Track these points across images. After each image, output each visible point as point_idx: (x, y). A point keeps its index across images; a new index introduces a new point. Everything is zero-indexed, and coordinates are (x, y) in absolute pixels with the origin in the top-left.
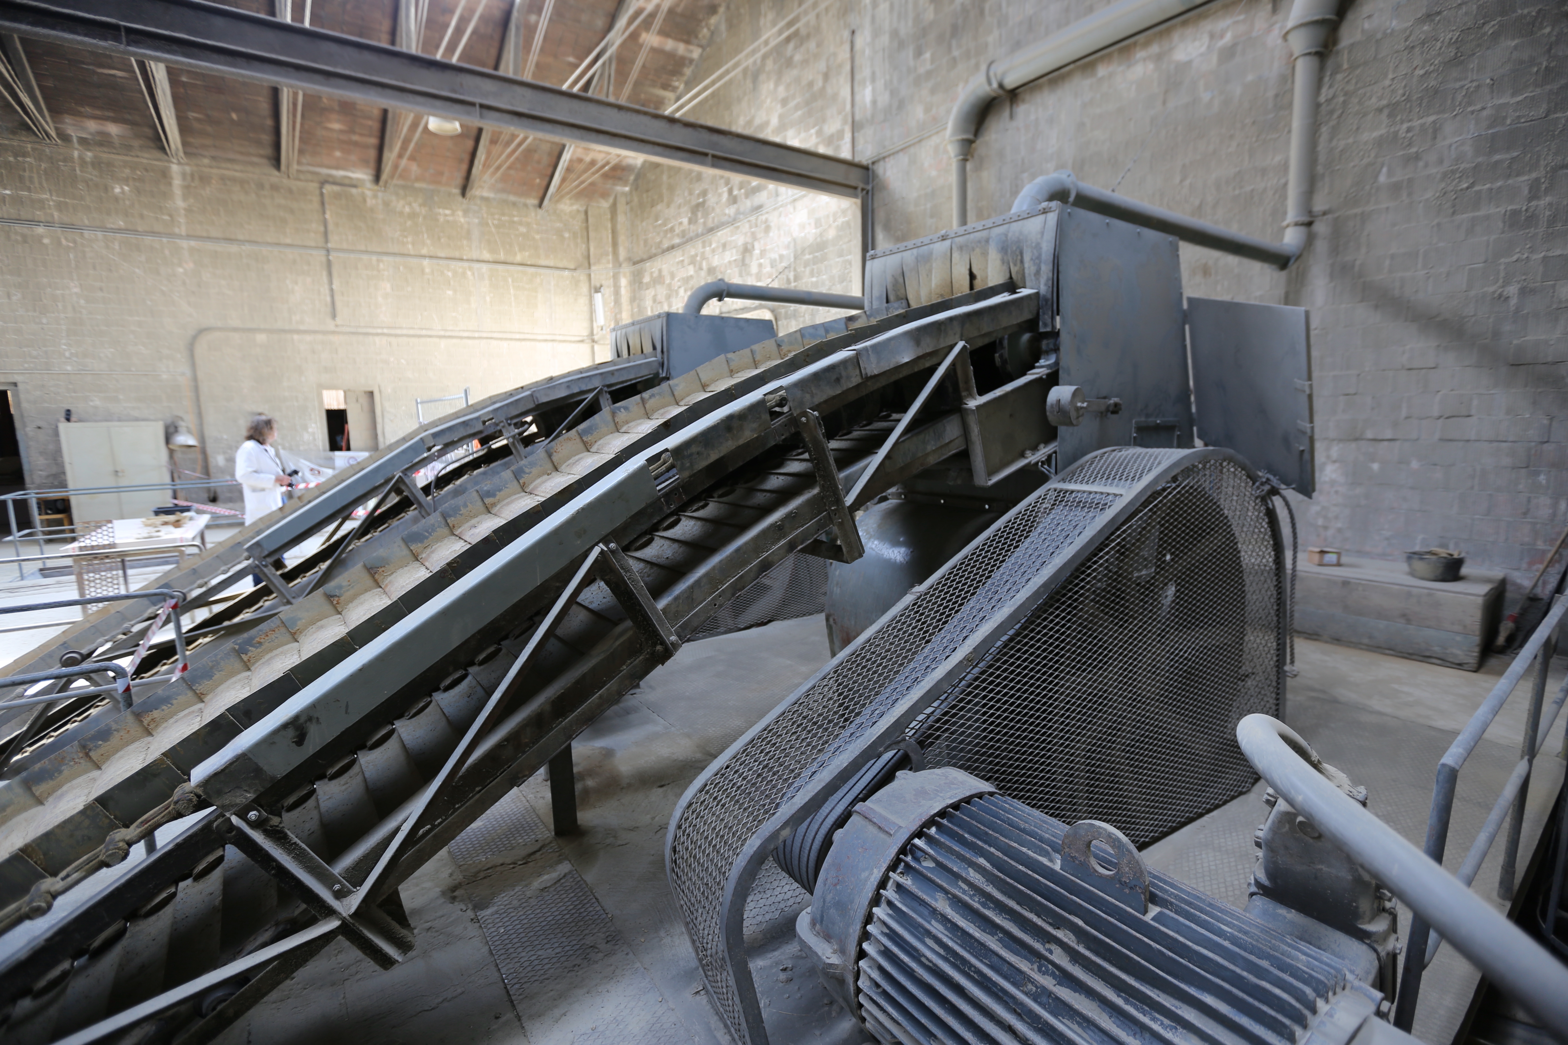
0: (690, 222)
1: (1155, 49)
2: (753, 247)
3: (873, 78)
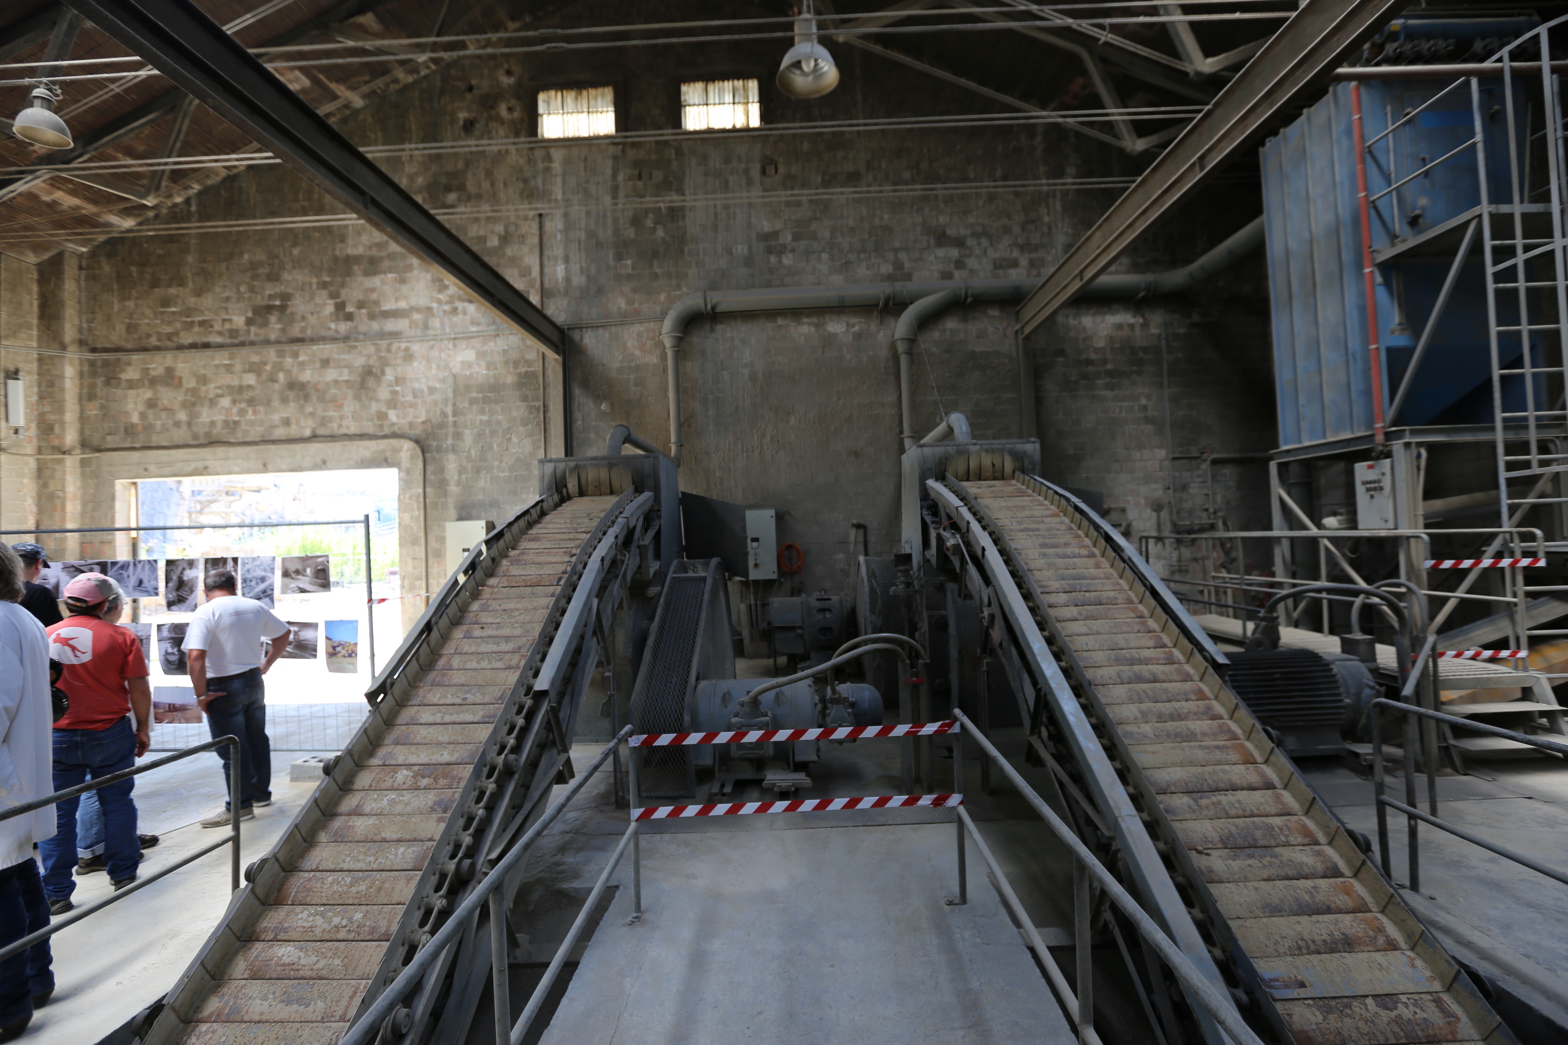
0: (249, 322)
1: (814, 320)
2: (383, 372)
3: (567, 260)
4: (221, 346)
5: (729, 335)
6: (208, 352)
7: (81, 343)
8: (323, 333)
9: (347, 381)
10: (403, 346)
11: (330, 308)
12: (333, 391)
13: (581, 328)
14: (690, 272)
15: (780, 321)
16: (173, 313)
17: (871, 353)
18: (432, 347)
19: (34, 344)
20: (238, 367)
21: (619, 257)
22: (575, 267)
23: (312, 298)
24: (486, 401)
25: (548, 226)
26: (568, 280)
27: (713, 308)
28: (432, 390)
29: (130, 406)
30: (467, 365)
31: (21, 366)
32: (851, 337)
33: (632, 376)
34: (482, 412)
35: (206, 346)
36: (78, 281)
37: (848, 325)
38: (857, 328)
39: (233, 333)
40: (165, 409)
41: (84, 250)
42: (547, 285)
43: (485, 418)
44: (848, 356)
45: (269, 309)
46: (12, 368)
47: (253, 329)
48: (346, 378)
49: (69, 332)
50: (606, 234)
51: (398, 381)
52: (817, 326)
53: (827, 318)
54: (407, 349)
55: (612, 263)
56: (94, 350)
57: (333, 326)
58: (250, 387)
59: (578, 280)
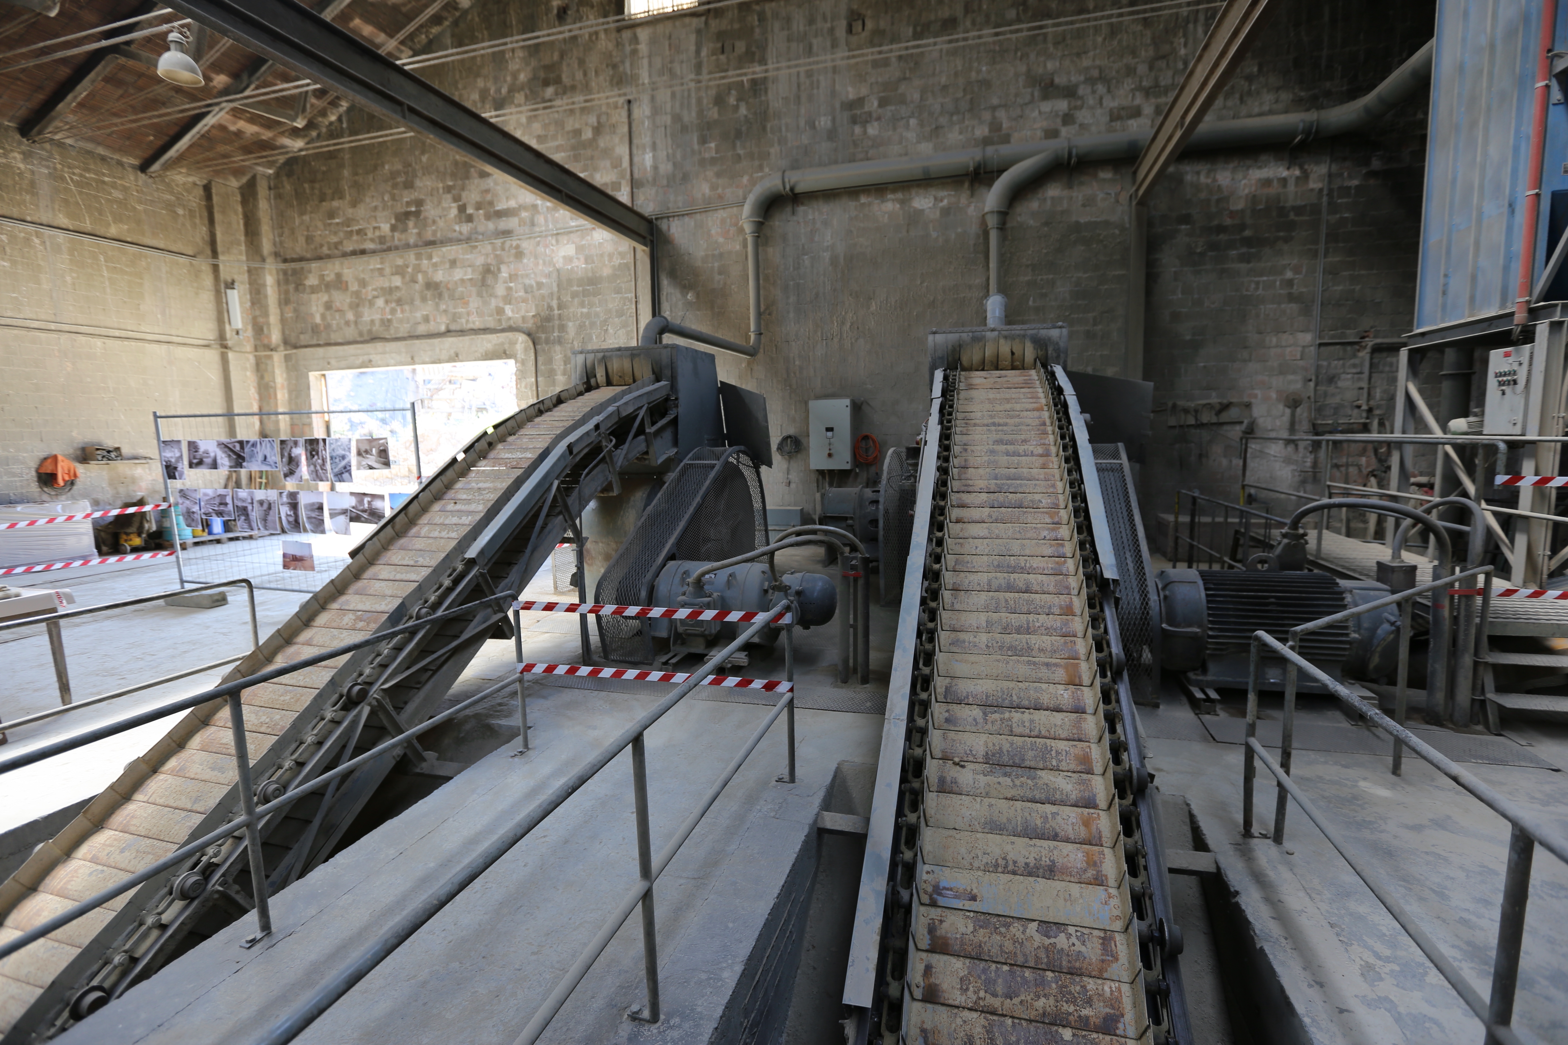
0: (393, 228)
1: (900, 195)
2: (499, 270)
3: (654, 147)
4: (374, 252)
5: (810, 217)
6: (365, 258)
7: (276, 255)
8: (451, 235)
9: (471, 279)
10: (514, 243)
11: (454, 212)
12: (460, 289)
13: (668, 217)
14: (772, 151)
15: (863, 199)
16: (338, 224)
17: (959, 230)
18: (538, 244)
19: (244, 258)
20: (388, 271)
21: (703, 141)
22: (662, 154)
23: (440, 202)
24: (585, 293)
25: (637, 113)
26: (655, 168)
27: (792, 189)
28: (540, 285)
29: (314, 309)
30: (568, 259)
31: (236, 277)
32: (938, 213)
33: (716, 265)
34: (582, 305)
35: (363, 252)
36: (269, 200)
37: (936, 199)
38: (945, 202)
39: (382, 239)
40: (338, 310)
41: (271, 171)
42: (636, 176)
43: (585, 310)
44: (934, 235)
45: (407, 215)
46: (230, 280)
47: (396, 234)
48: (470, 277)
49: (267, 246)
50: (690, 116)
51: (512, 277)
52: (902, 202)
53: (914, 192)
54: (518, 247)
55: (696, 147)
56: (285, 261)
57: (457, 228)
58: (397, 288)
59: (666, 168)
